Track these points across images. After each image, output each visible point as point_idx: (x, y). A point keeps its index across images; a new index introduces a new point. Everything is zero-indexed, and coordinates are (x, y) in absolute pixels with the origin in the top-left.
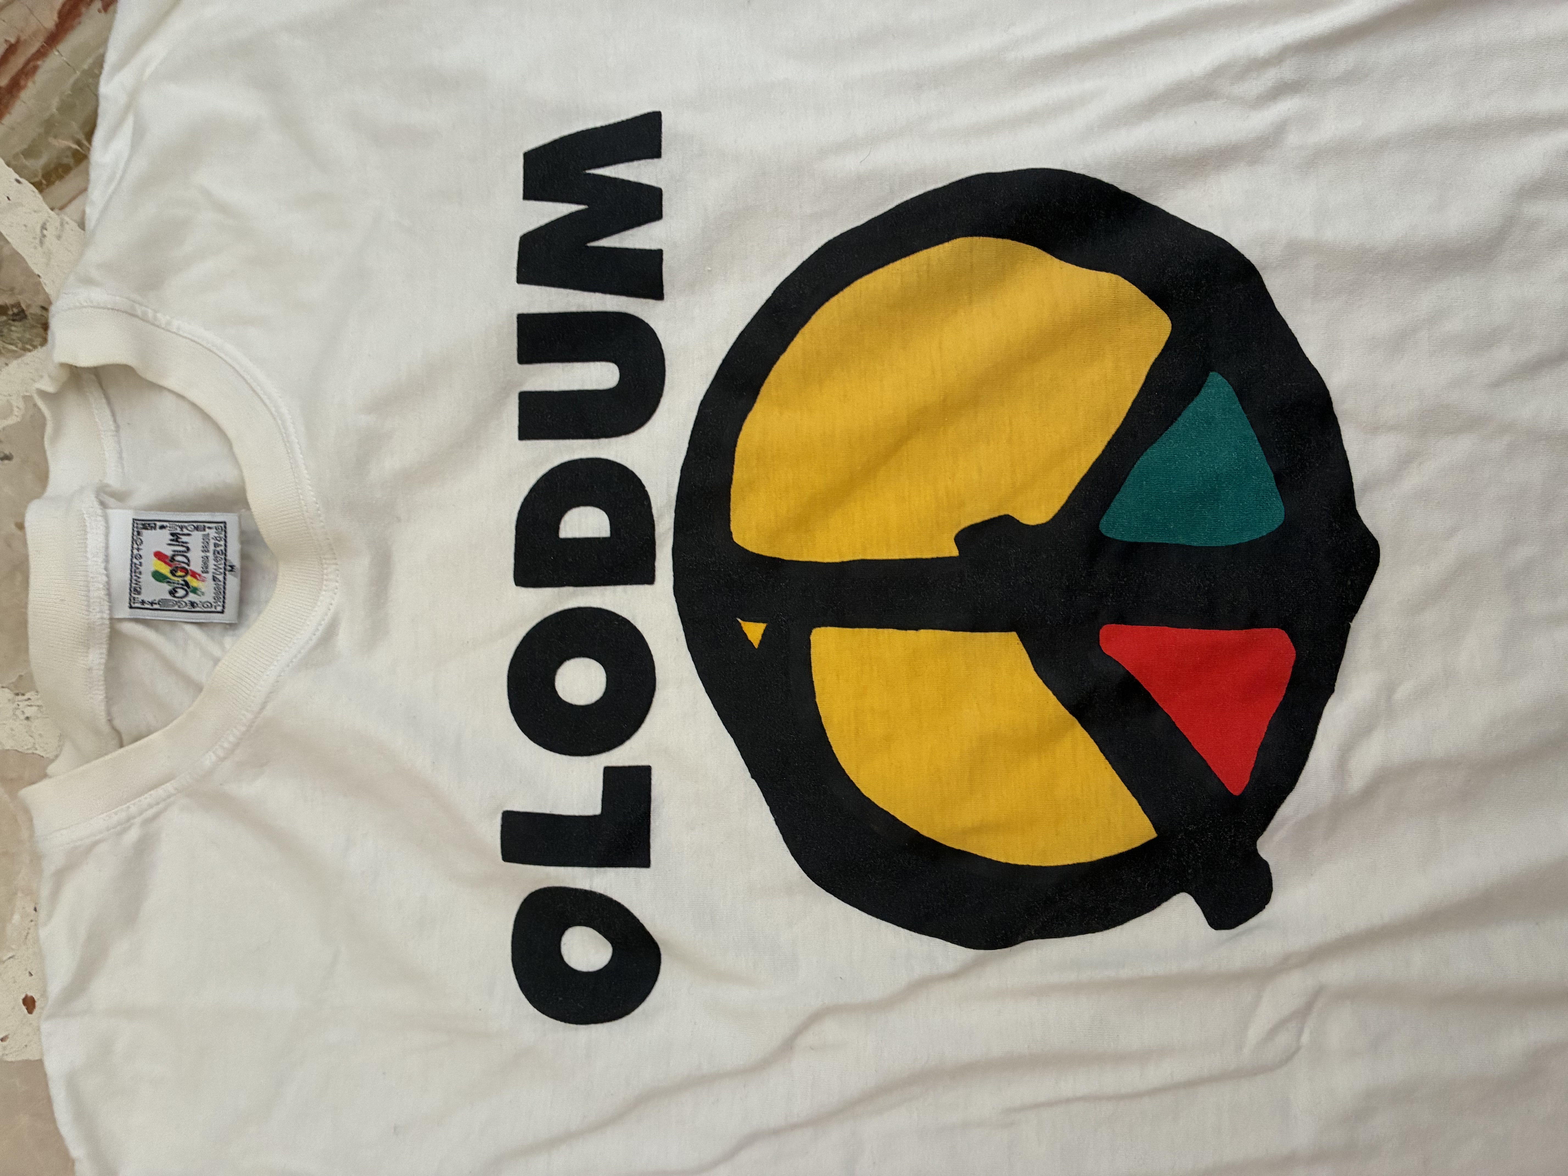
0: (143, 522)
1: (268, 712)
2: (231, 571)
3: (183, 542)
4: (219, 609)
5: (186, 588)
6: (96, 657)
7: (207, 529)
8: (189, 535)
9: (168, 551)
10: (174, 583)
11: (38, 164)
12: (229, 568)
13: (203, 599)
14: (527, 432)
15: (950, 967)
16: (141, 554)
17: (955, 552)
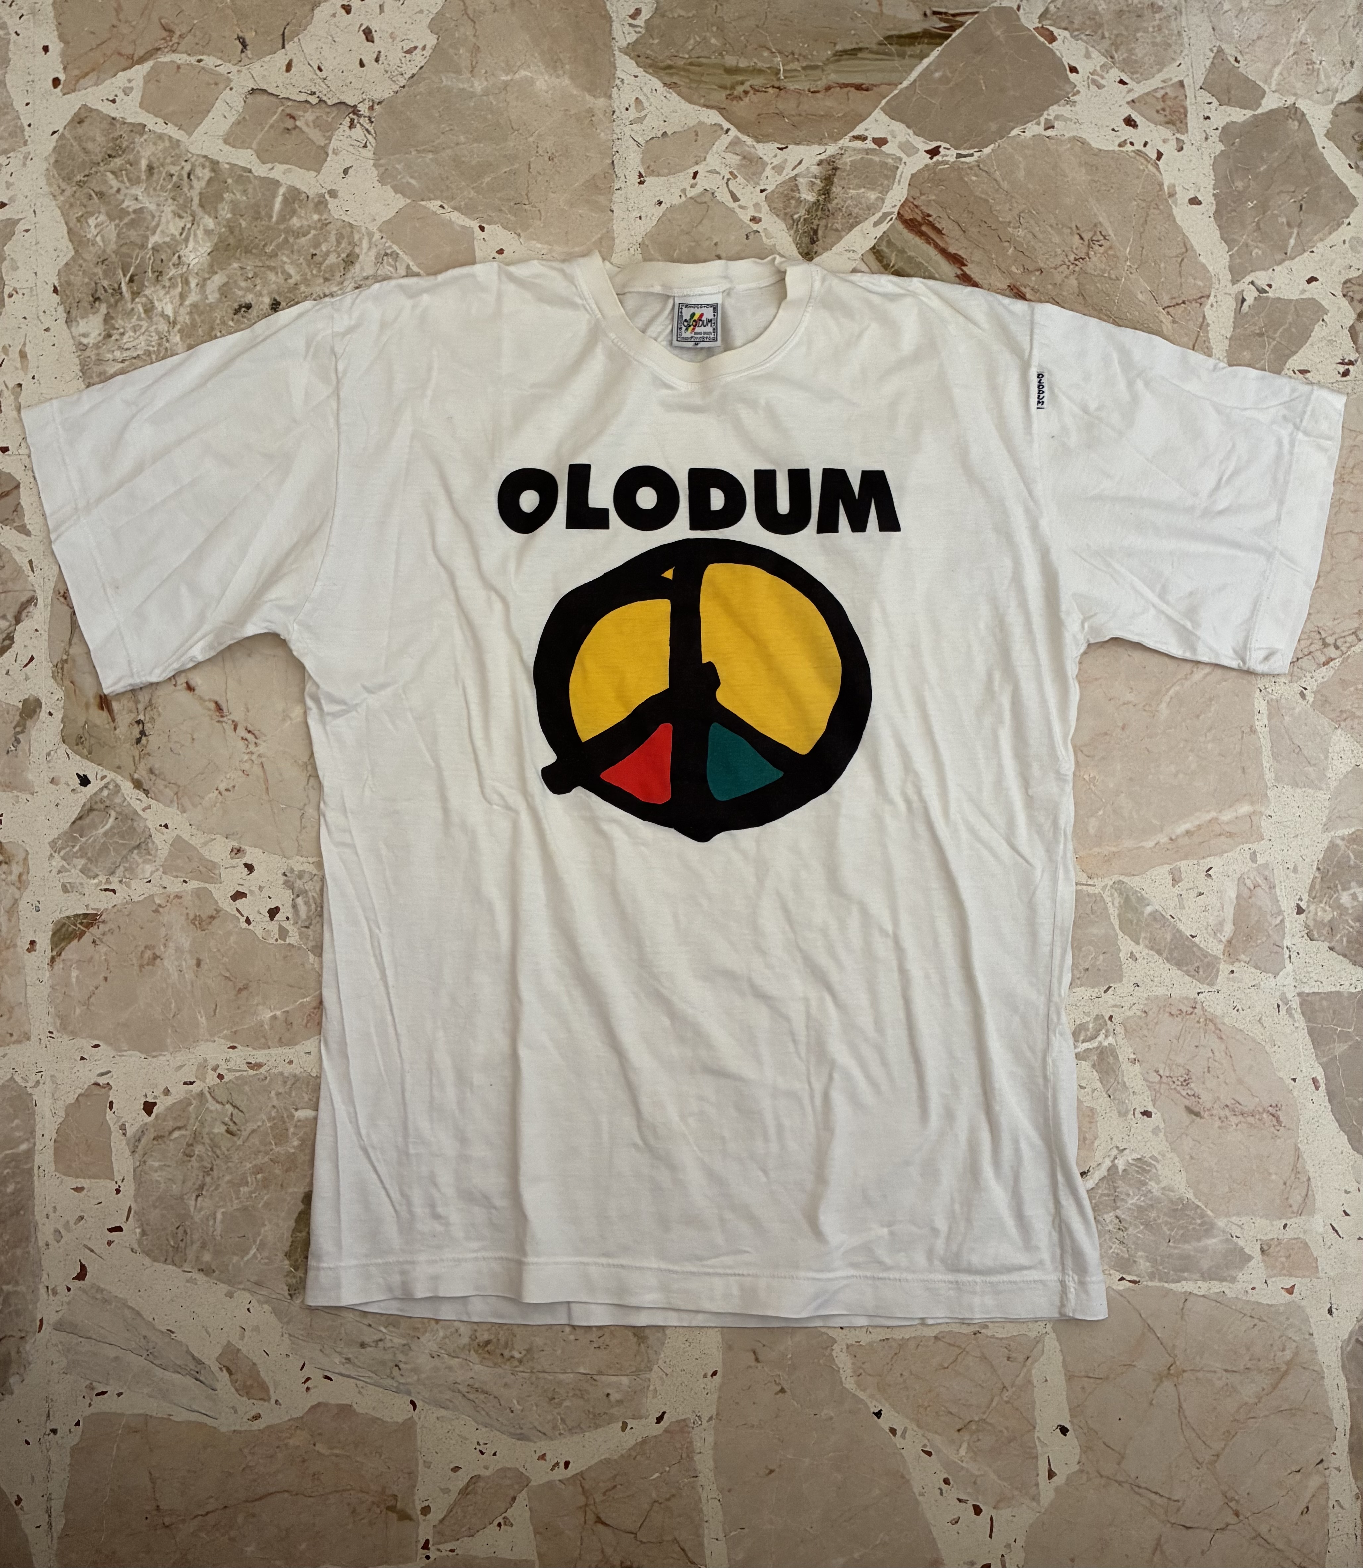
0: (716, 308)
1: (635, 363)
3: (708, 324)
4: (678, 339)
5: (688, 326)
6: (658, 289)
7: (714, 334)
8: (711, 326)
9: (704, 318)
10: (690, 321)
11: (883, 247)
12: (696, 343)
13: (683, 332)
14: (757, 473)
15: (525, 656)
16: (702, 308)
17: (704, 662)
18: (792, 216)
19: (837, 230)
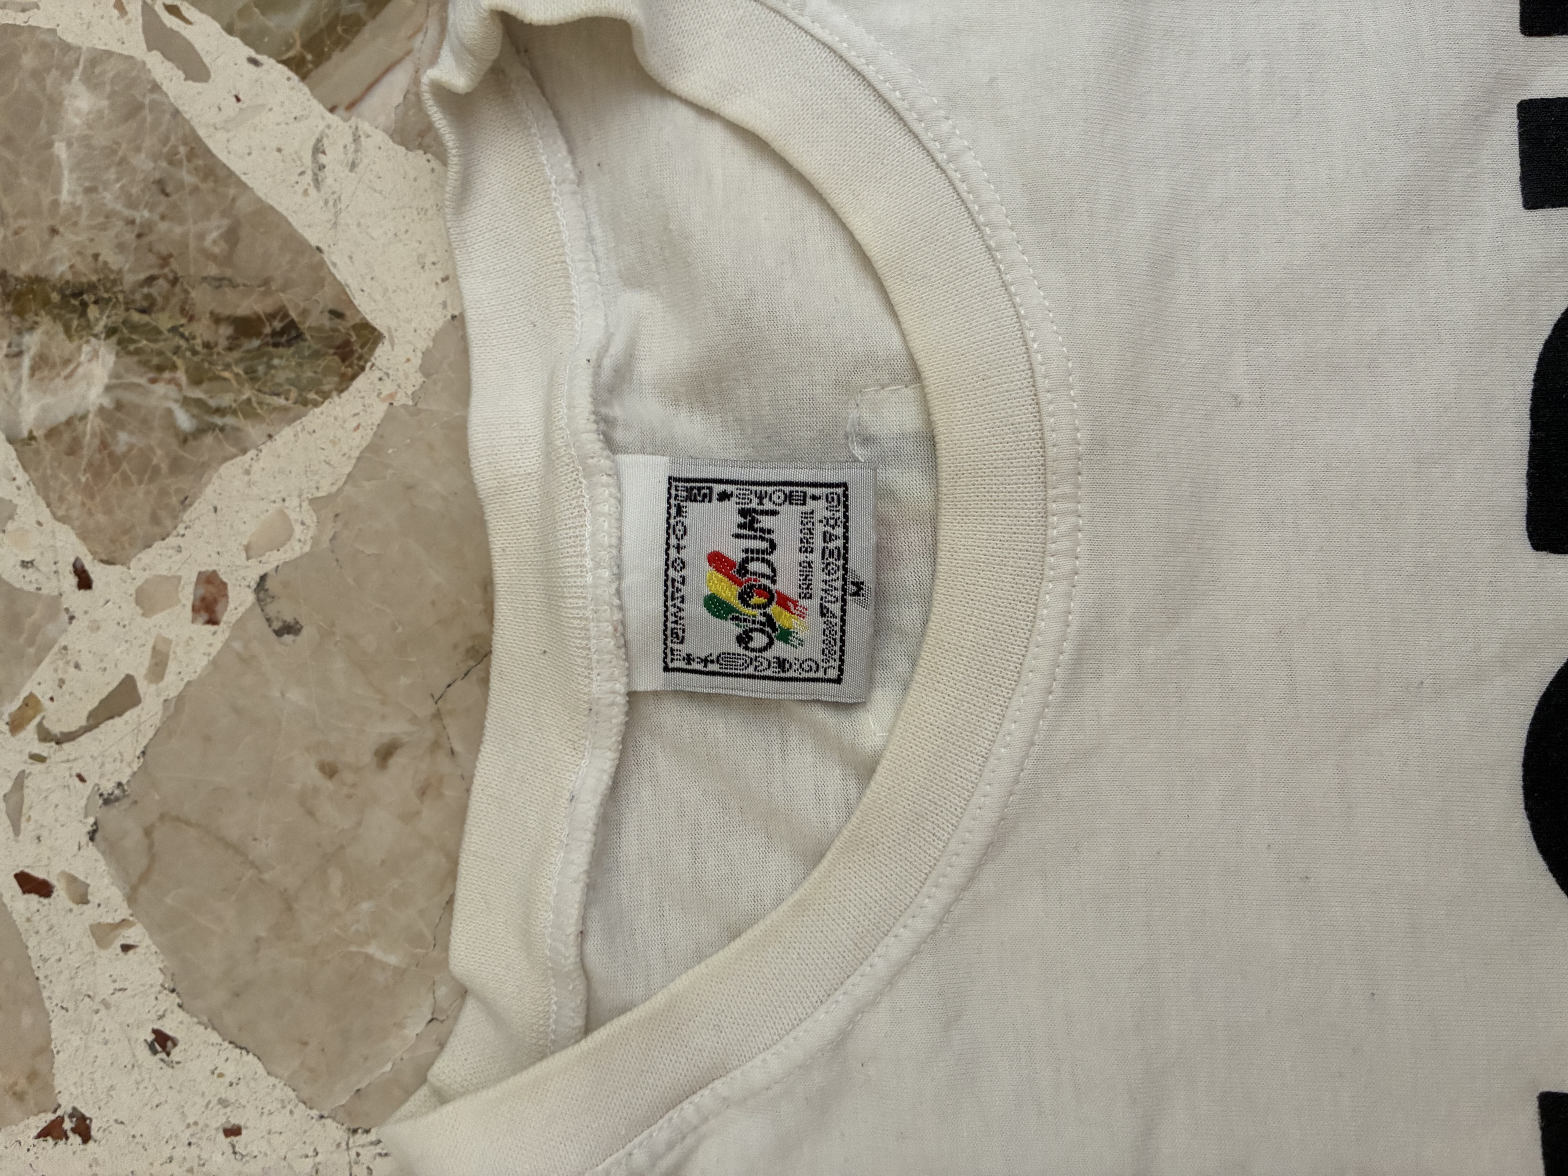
0: (688, 485)
2: (856, 594)
3: (762, 530)
4: (833, 674)
5: (767, 629)
7: (809, 500)
8: (774, 513)
9: (734, 551)
10: (745, 620)
11: (291, 22)
12: (852, 588)
13: (802, 653)
16: (685, 560)
18: (184, 439)
19: (232, 236)
